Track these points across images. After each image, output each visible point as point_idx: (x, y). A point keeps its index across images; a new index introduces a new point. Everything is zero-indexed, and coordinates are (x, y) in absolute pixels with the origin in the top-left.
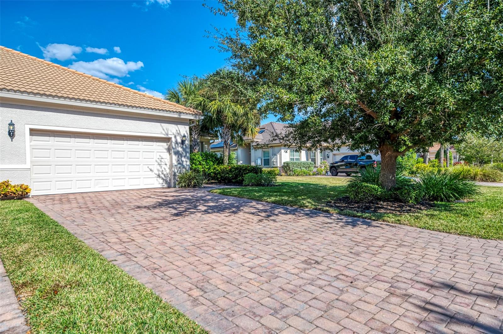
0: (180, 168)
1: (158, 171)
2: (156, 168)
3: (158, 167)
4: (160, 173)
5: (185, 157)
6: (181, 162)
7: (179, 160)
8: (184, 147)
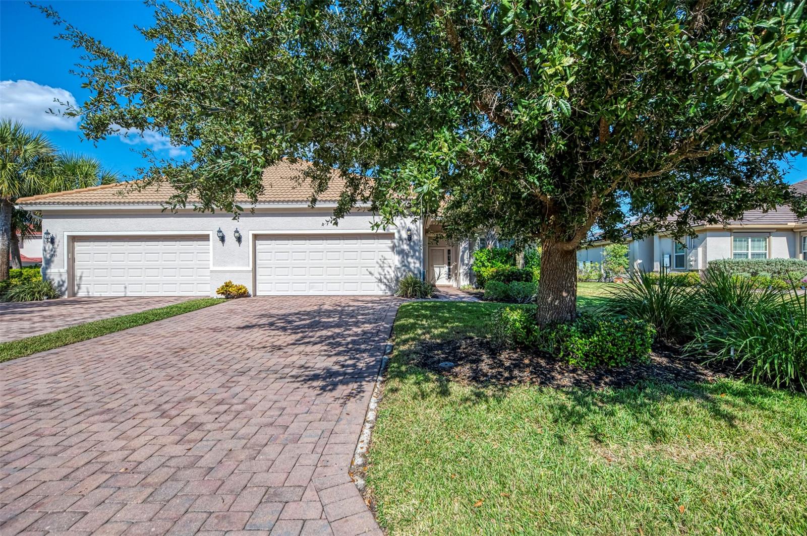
0: (404, 271)
1: (380, 274)
2: (376, 270)
3: (380, 270)
4: (382, 277)
5: (412, 257)
6: (407, 264)
7: (403, 262)
8: (412, 244)
